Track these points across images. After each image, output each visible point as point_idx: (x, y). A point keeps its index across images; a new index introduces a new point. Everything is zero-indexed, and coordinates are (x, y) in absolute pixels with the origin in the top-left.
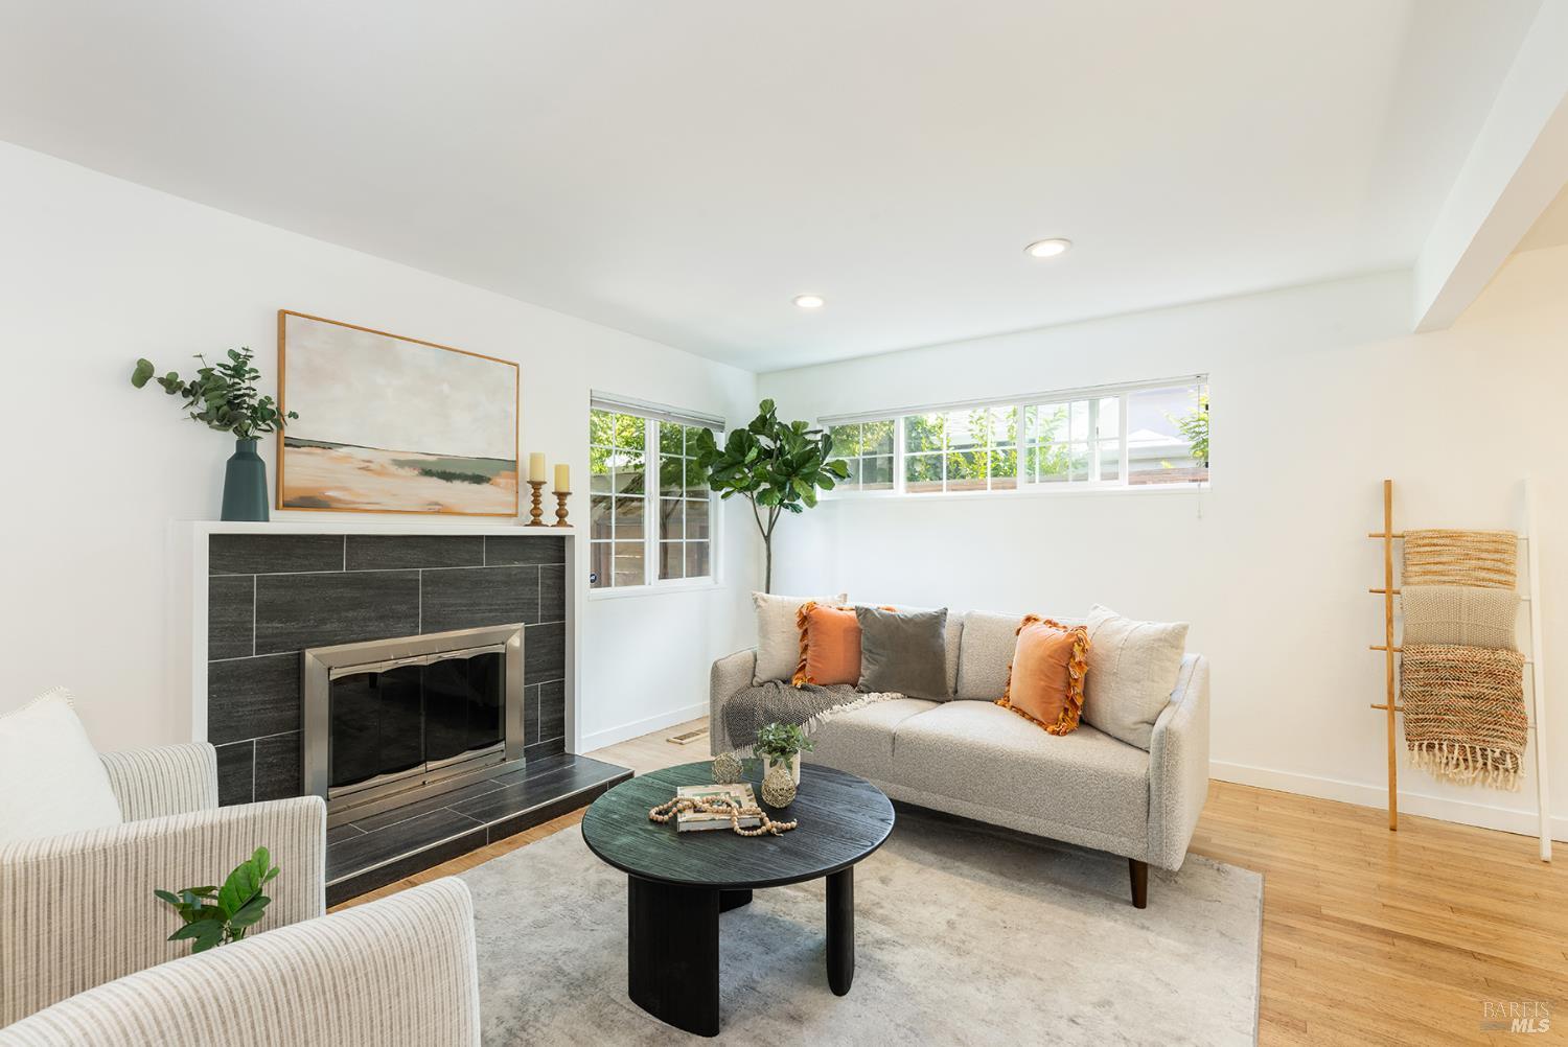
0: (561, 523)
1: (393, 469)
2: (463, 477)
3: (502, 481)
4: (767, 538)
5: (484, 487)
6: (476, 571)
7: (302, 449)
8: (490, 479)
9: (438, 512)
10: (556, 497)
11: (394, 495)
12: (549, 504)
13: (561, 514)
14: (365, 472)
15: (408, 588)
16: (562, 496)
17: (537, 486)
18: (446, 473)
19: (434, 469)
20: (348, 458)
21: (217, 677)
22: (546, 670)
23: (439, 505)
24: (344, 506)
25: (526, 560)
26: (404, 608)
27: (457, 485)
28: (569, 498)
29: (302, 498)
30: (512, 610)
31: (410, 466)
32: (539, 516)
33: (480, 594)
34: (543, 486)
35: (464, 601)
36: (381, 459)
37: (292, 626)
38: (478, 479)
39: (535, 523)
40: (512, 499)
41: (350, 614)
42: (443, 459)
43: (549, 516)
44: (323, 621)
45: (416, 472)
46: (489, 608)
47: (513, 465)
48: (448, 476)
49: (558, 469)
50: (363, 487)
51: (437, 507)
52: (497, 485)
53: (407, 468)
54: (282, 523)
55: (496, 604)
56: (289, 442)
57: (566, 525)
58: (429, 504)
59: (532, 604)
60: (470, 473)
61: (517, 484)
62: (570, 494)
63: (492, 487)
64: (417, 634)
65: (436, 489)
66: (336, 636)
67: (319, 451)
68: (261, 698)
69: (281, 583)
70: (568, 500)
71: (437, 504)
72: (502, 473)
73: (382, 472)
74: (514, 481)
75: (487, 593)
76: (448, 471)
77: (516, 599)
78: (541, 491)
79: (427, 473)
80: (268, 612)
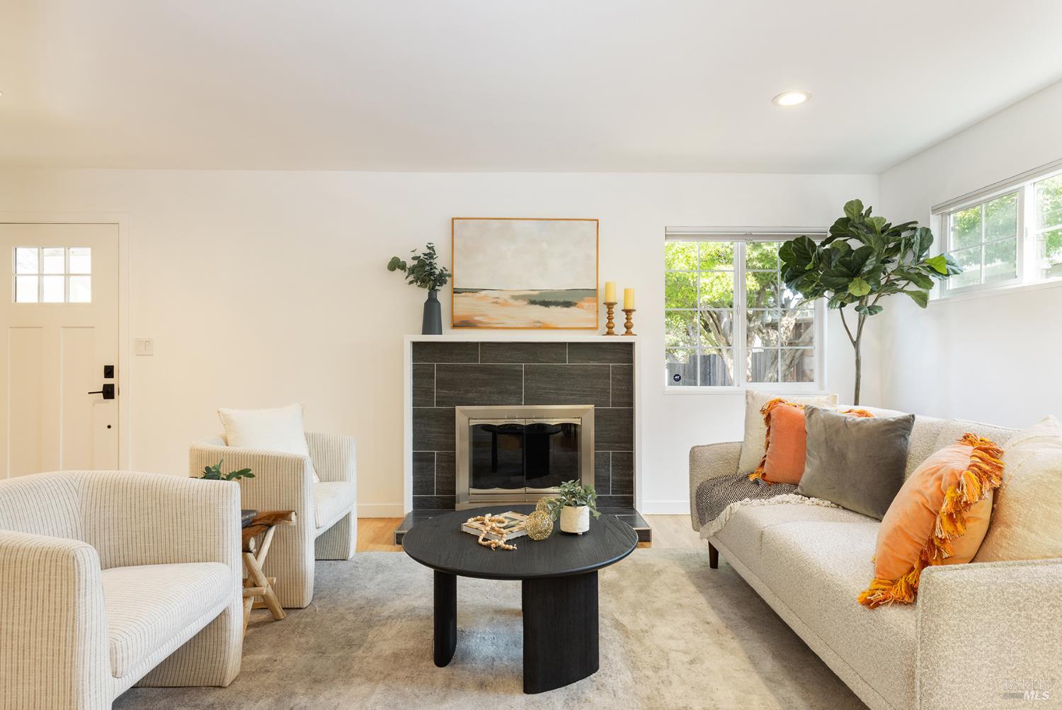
0: (629, 333)
1: (512, 301)
2: (556, 304)
3: (585, 304)
4: (856, 344)
5: (572, 309)
6: (561, 367)
7: (462, 294)
8: (576, 304)
9: (540, 328)
10: (624, 313)
11: (512, 318)
12: (619, 319)
13: (628, 327)
14: (496, 305)
15: (515, 375)
16: (628, 312)
17: (610, 306)
18: (544, 301)
19: (537, 300)
20: (486, 296)
21: (417, 416)
22: (617, 442)
23: (540, 323)
24: (484, 325)
25: (600, 360)
26: (512, 388)
27: (553, 308)
28: (633, 313)
29: (463, 322)
30: (588, 396)
31: (522, 299)
32: (612, 328)
33: (564, 383)
34: (615, 306)
35: (552, 387)
36: (504, 296)
37: (452, 393)
38: (567, 304)
39: (608, 333)
40: (593, 316)
41: (483, 389)
42: (543, 293)
43: (619, 327)
44: (468, 392)
45: (526, 302)
46: (570, 392)
47: (593, 293)
48: (546, 304)
49: (626, 291)
50: (495, 314)
51: (539, 325)
52: (582, 307)
53: (520, 300)
54: (449, 335)
55: (576, 390)
56: (455, 290)
57: (631, 334)
58: (535, 322)
59: (605, 392)
60: (561, 300)
61: (597, 305)
62: (634, 310)
63: (578, 309)
64: (522, 405)
65: (539, 312)
66: (475, 400)
67: (471, 294)
68: (438, 430)
69: (447, 369)
70: (633, 315)
71: (539, 322)
72: (586, 298)
73: (505, 304)
74: (595, 304)
75: (568, 382)
76: (546, 300)
77: (591, 388)
78: (613, 310)
79: (533, 302)
80: (441, 384)
